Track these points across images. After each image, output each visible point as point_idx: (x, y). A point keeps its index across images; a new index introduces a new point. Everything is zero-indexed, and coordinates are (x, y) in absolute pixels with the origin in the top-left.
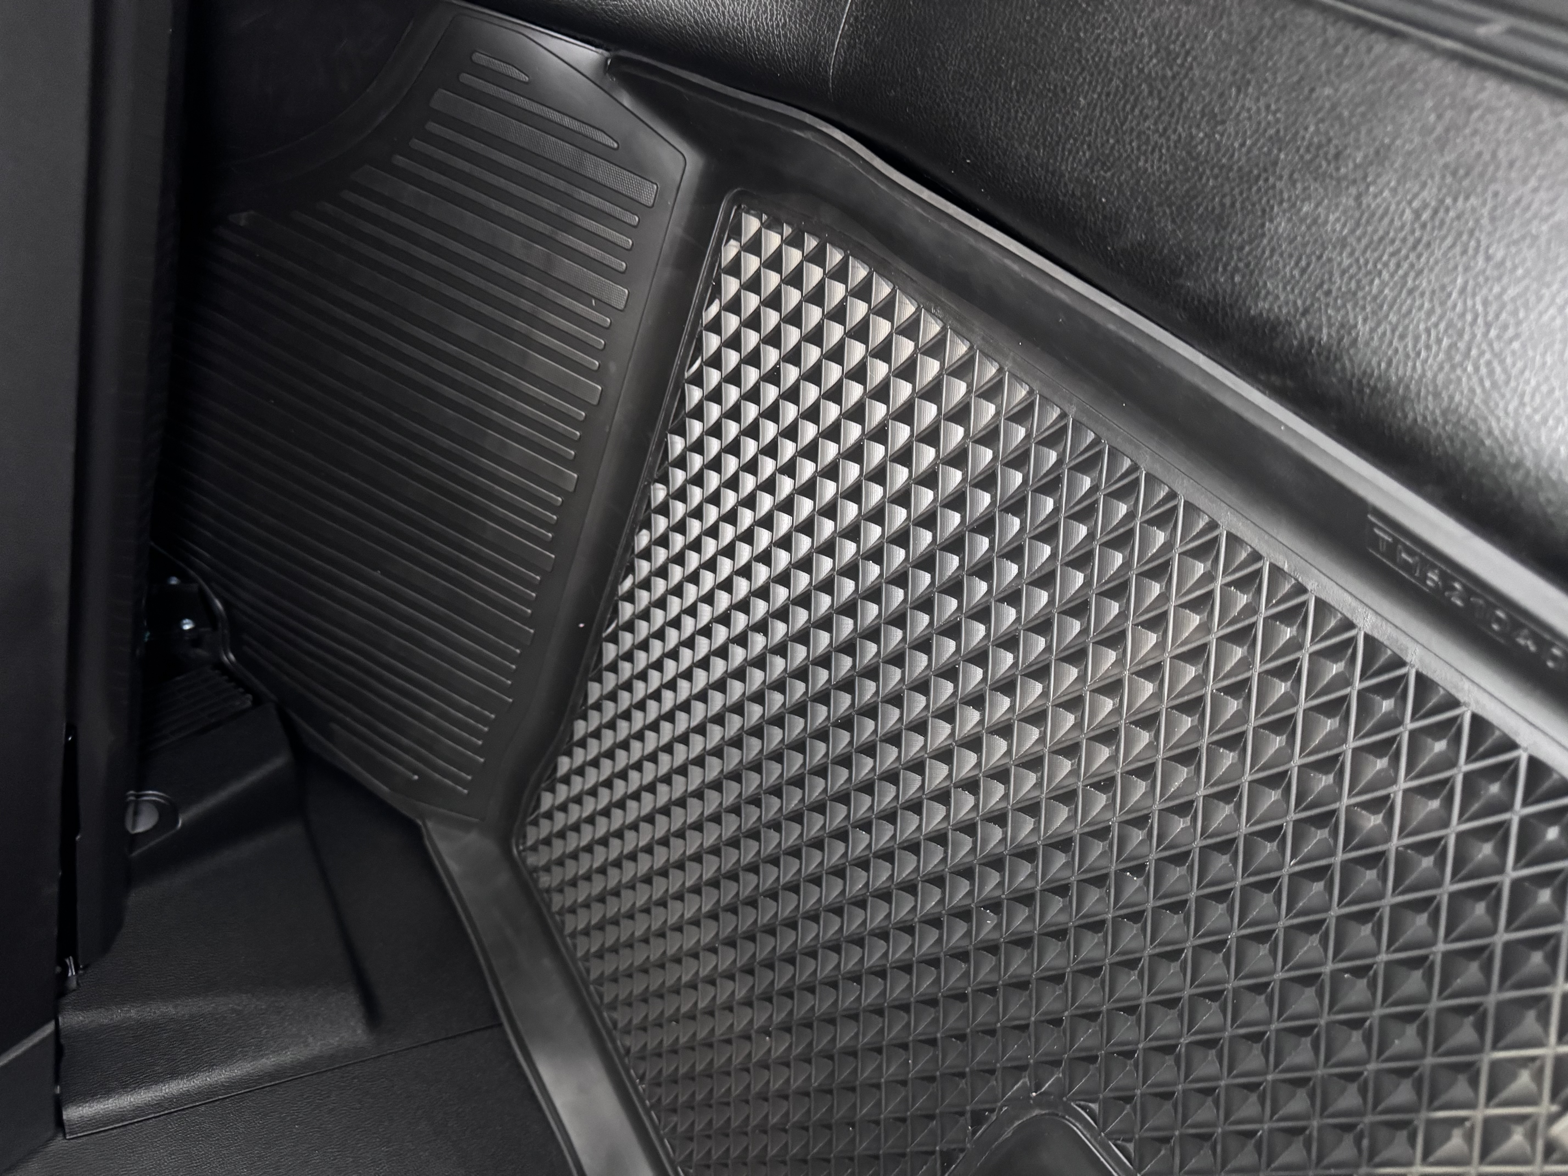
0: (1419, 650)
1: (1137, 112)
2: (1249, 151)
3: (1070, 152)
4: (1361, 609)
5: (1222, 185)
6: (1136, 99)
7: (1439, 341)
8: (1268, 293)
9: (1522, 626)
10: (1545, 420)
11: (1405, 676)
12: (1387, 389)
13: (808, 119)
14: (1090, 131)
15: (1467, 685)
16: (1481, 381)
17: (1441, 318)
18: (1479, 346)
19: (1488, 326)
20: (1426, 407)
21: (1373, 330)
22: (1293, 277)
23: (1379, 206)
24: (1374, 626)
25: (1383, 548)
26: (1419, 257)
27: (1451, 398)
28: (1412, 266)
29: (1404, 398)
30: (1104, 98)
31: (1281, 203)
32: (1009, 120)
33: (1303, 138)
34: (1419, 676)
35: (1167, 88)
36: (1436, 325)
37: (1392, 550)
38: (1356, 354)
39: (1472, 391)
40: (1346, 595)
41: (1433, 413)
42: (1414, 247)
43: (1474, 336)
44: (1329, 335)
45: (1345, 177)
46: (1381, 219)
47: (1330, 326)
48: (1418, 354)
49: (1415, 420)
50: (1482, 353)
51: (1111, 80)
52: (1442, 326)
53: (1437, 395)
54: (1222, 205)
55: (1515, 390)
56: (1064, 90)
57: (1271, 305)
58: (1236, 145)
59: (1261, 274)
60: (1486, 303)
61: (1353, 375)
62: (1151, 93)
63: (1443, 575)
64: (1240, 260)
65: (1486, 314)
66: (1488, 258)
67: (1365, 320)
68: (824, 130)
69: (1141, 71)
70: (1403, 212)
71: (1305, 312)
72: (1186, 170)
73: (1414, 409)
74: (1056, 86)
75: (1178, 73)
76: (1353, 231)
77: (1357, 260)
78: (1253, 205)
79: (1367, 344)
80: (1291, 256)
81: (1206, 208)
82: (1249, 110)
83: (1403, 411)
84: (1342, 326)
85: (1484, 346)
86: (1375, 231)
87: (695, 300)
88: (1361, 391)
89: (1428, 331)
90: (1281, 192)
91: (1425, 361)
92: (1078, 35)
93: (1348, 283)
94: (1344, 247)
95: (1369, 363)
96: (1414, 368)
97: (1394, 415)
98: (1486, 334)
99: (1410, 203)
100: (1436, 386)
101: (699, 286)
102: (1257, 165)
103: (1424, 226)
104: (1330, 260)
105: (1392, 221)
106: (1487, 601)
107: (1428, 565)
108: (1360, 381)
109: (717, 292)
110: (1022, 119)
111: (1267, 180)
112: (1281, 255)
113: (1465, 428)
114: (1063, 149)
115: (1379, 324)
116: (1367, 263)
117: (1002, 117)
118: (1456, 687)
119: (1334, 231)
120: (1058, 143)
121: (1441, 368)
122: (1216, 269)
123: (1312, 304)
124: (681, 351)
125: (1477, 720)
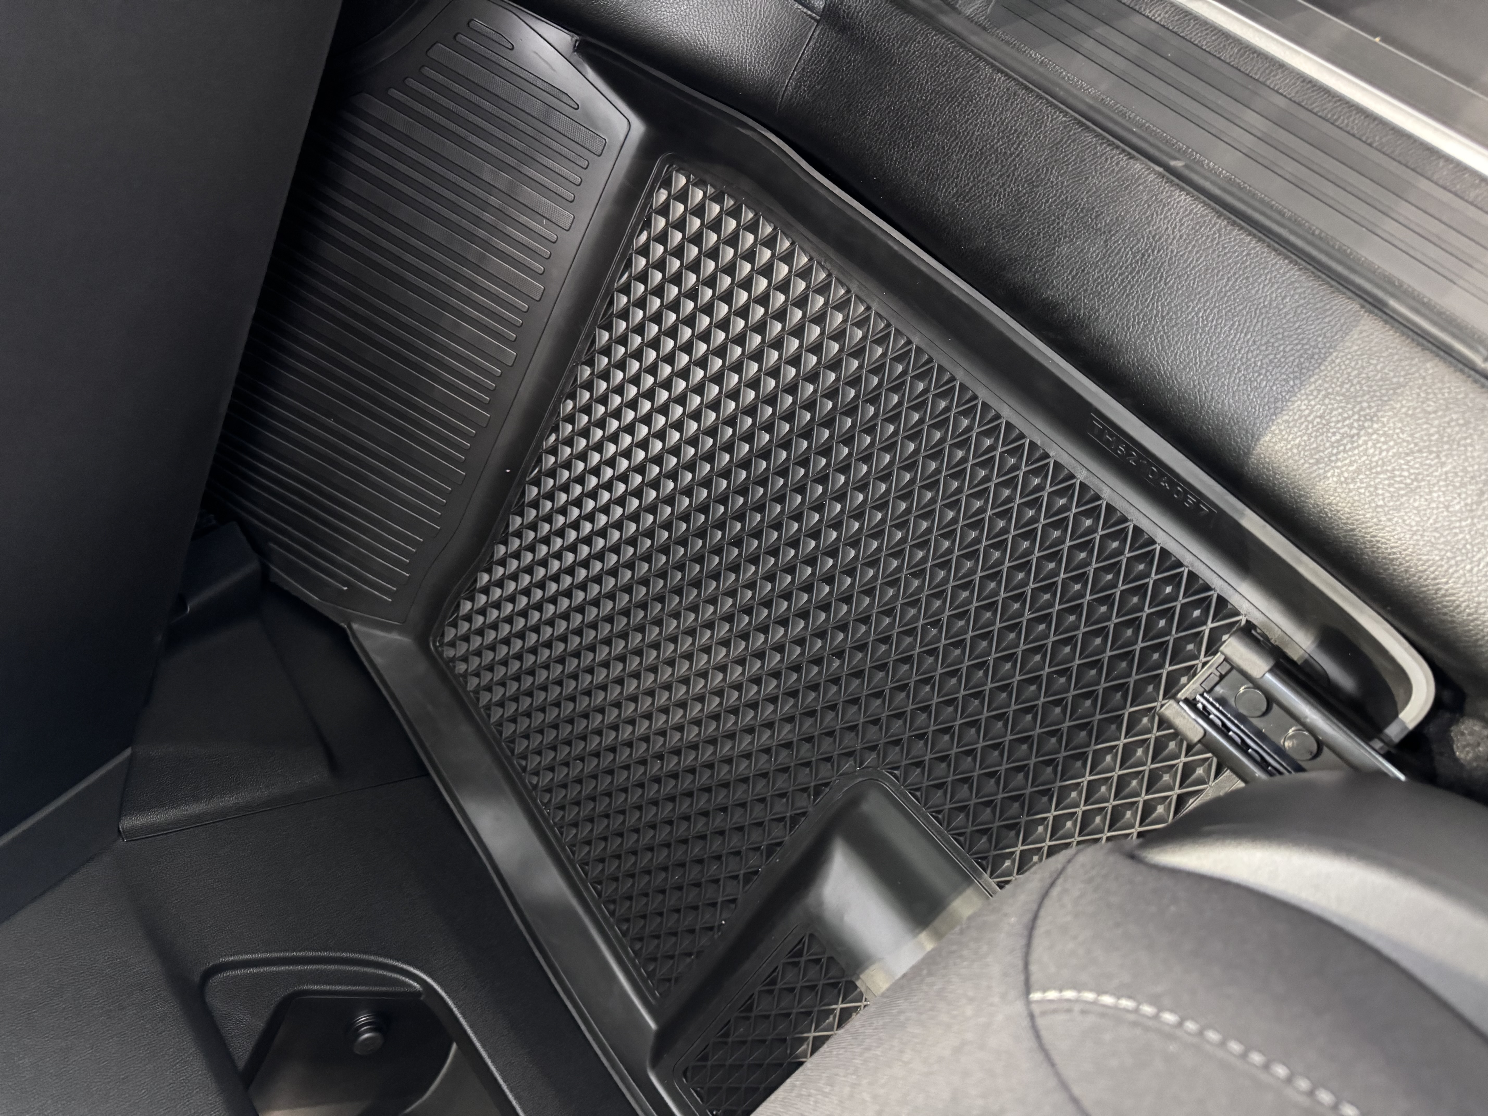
0: (1109, 490)
1: (988, 170)
2: (1050, 206)
3: (944, 185)
4: (1079, 467)
5: (1033, 222)
6: (987, 163)
7: (1139, 323)
8: (1054, 287)
9: (1164, 475)
10: (1185, 368)
11: (1100, 505)
12: (1111, 346)
13: (751, 122)
14: (958, 176)
15: (1132, 510)
16: (1157, 345)
17: (1141, 311)
18: (1158, 328)
19: (1163, 317)
20: (1130, 357)
21: (1107, 314)
22: (1068, 279)
23: (1116, 248)
24: (1086, 478)
25: (1096, 431)
26: (1133, 278)
27: (1143, 353)
28: (1129, 282)
29: (1119, 351)
30: (968, 157)
31: (1065, 237)
32: (906, 158)
33: (1080, 205)
34: (1108, 506)
35: (1006, 160)
36: (1138, 315)
37: (1101, 434)
38: (1097, 325)
39: (1153, 350)
40: (1072, 459)
41: (1133, 360)
42: (1131, 273)
43: (1156, 322)
44: (1084, 313)
45: (1100, 229)
46: (1116, 255)
47: (1085, 309)
48: (1129, 329)
49: (1124, 363)
50: (1159, 332)
51: (973, 148)
52: (1141, 316)
53: (1135, 350)
54: (1033, 234)
55: (1173, 351)
56: (943, 148)
57: (1055, 292)
58: (1044, 201)
59: (1050, 276)
60: (1163, 306)
61: (1095, 336)
62: (997, 161)
63: (1128, 448)
64: (1040, 266)
65: (1163, 311)
66: (1166, 284)
67: (1103, 308)
68: (763, 133)
69: (992, 147)
70: (1128, 253)
71: (1073, 300)
72: (1013, 210)
73: (1124, 357)
74: (938, 144)
75: (1014, 153)
76: (1101, 259)
77: (1103, 275)
78: (1050, 237)
79: (1103, 320)
80: (1068, 268)
81: (1023, 234)
82: (1052, 182)
83: (1118, 358)
84: (1091, 310)
85: (1160, 328)
86: (1113, 261)
87: (628, 230)
88: (1097, 345)
89: (1134, 317)
90: (1066, 232)
91: (1132, 332)
92: (955, 116)
93: (1097, 287)
94: (1096, 267)
95: (1103, 331)
96: (1126, 336)
97: (1114, 359)
98: (1161, 322)
99: (1131, 249)
100: (1135, 346)
101: (633, 220)
102: (1054, 215)
103: (1137, 262)
104: (1088, 273)
105: (1122, 257)
106: (1148, 461)
107: (1119, 442)
108: (1097, 340)
109: (647, 225)
110: (915, 160)
111: (1059, 223)
112: (1062, 267)
113: (1148, 369)
114: (940, 184)
115: (1110, 311)
116: (1107, 278)
117: (901, 156)
118: (1127, 512)
119: (1092, 257)
120: (936, 179)
121: (1139, 338)
122: (1026, 269)
123: (1077, 296)
124: (613, 267)
125: (1136, 528)
